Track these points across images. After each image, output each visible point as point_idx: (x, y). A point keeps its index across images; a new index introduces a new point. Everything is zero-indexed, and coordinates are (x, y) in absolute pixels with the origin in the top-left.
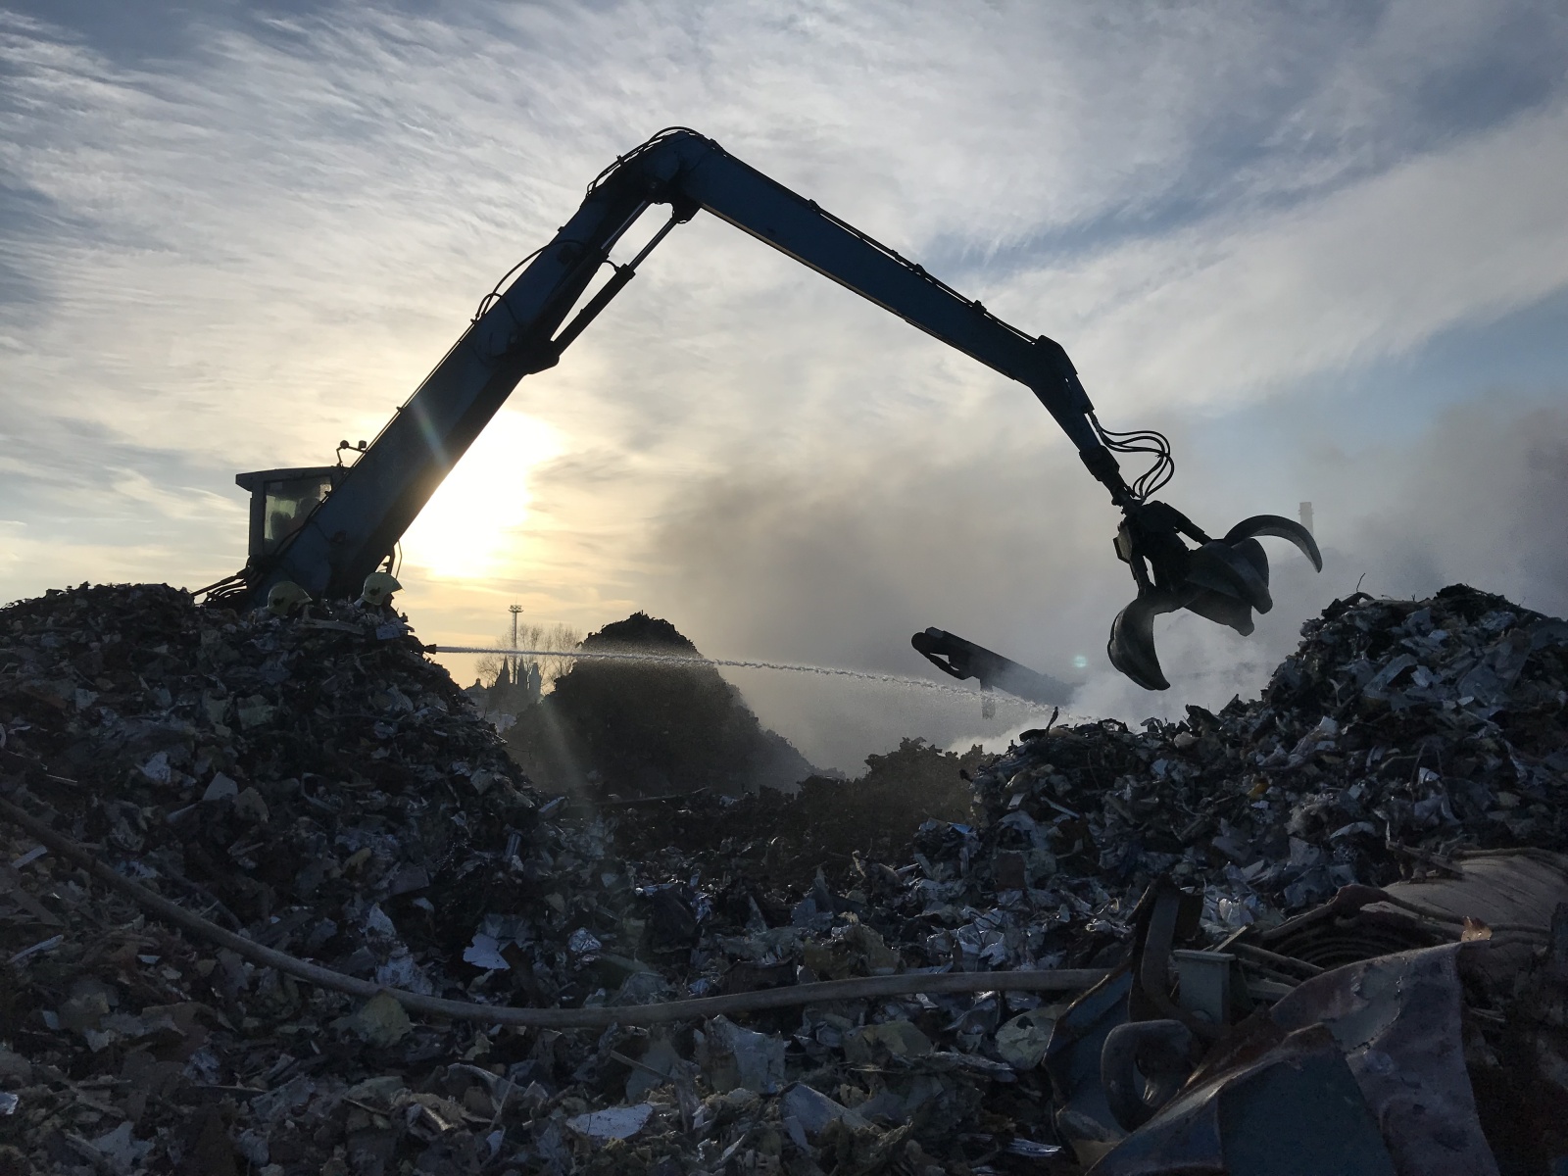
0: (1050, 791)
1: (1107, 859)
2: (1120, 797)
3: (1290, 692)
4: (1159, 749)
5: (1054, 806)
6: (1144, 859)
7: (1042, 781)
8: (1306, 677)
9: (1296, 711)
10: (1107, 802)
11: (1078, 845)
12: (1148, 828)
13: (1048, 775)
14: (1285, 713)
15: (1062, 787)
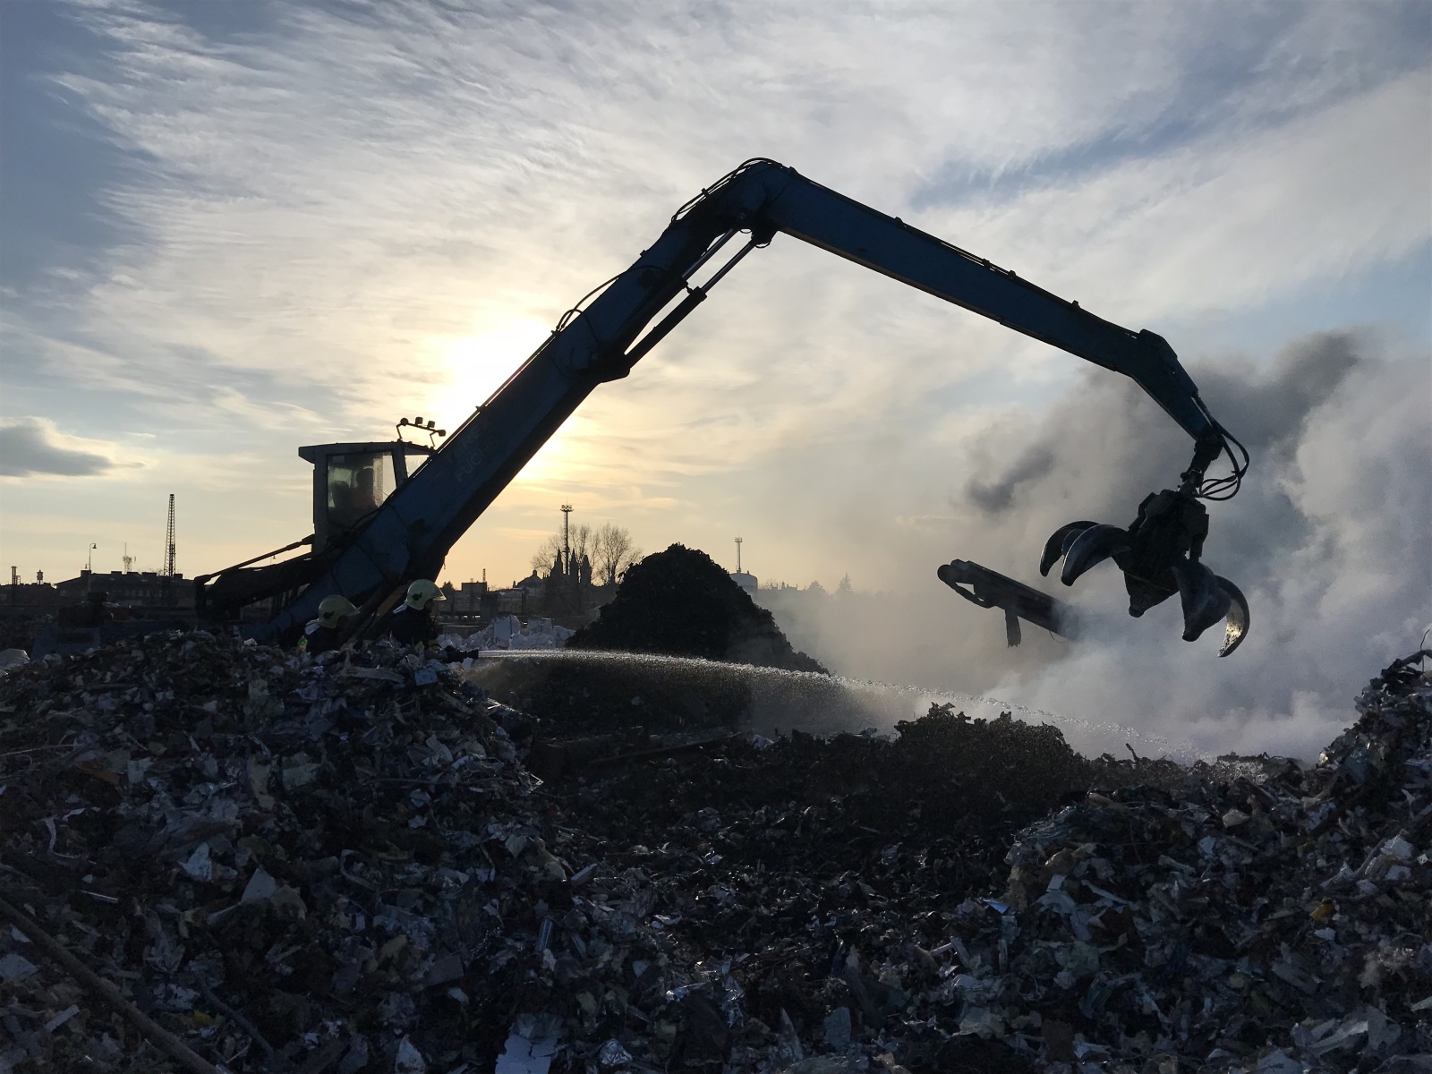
0: (1092, 874)
1: (1155, 955)
2: (1167, 891)
3: (1354, 787)
4: (1206, 822)
5: (1095, 890)
6: (1194, 964)
7: (1084, 865)
8: (1371, 769)
9: (1360, 811)
10: (1153, 896)
11: (1122, 939)
12: (1196, 925)
13: (1089, 857)
14: (1348, 812)
15: (1105, 870)
